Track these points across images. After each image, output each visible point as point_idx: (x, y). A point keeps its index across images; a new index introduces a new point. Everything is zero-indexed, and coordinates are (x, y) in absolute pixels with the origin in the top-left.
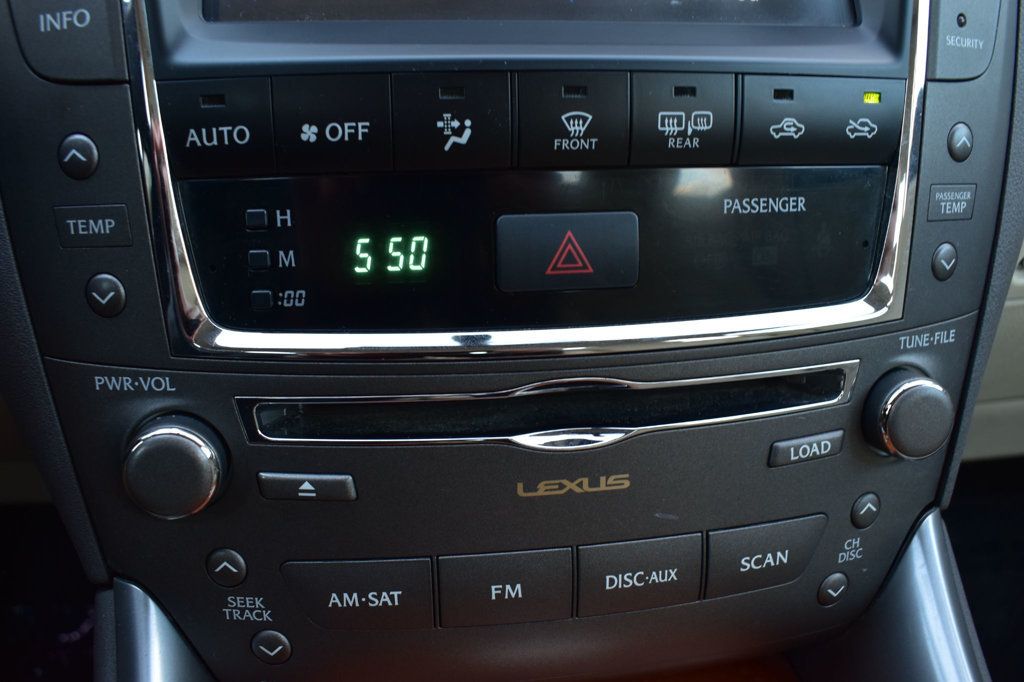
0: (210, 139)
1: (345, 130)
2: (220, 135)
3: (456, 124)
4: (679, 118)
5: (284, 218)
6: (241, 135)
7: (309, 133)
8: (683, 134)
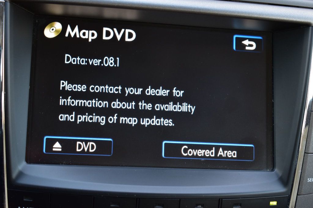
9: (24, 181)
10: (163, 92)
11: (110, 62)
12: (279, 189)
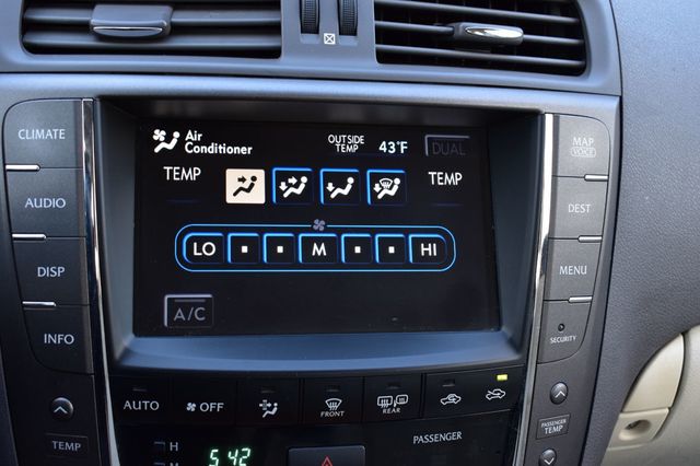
0: (137, 406)
1: (211, 407)
2: (143, 405)
3: (269, 405)
4: (389, 399)
5: (174, 446)
6: (154, 406)
7: (191, 407)
8: (391, 407)
9: (133, 362)
12: (508, 355)
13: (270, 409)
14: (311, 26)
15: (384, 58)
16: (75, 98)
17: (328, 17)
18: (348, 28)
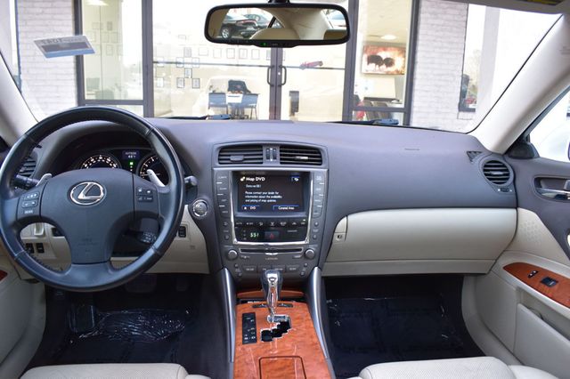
0: (238, 223)
1: (251, 223)
4: (283, 223)
5: (245, 231)
6: (241, 223)
7: (248, 223)
10: (273, 193)
11: (258, 186)
12: (304, 216)
13: (261, 224)
14: (268, 158)
15: (281, 163)
16: (228, 171)
17: (271, 156)
18: (275, 158)
